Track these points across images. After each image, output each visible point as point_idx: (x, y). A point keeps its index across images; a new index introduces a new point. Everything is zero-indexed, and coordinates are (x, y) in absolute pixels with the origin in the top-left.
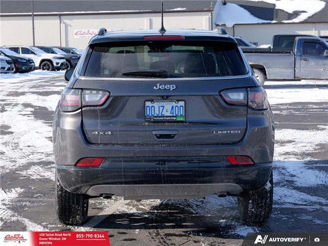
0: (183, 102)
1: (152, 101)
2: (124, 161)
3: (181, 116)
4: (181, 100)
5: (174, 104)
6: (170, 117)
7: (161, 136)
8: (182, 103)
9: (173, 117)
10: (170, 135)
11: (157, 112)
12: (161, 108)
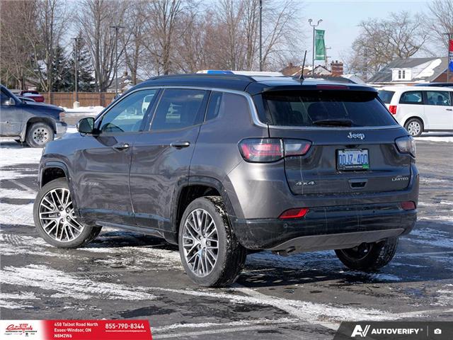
0: (367, 151)
1: (343, 150)
2: (327, 211)
3: (366, 164)
4: (365, 149)
5: (360, 153)
6: (357, 165)
7: (354, 185)
8: (365, 152)
9: (360, 165)
10: (360, 183)
11: (347, 161)
12: (350, 157)
